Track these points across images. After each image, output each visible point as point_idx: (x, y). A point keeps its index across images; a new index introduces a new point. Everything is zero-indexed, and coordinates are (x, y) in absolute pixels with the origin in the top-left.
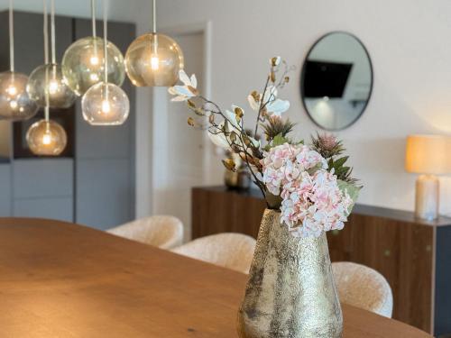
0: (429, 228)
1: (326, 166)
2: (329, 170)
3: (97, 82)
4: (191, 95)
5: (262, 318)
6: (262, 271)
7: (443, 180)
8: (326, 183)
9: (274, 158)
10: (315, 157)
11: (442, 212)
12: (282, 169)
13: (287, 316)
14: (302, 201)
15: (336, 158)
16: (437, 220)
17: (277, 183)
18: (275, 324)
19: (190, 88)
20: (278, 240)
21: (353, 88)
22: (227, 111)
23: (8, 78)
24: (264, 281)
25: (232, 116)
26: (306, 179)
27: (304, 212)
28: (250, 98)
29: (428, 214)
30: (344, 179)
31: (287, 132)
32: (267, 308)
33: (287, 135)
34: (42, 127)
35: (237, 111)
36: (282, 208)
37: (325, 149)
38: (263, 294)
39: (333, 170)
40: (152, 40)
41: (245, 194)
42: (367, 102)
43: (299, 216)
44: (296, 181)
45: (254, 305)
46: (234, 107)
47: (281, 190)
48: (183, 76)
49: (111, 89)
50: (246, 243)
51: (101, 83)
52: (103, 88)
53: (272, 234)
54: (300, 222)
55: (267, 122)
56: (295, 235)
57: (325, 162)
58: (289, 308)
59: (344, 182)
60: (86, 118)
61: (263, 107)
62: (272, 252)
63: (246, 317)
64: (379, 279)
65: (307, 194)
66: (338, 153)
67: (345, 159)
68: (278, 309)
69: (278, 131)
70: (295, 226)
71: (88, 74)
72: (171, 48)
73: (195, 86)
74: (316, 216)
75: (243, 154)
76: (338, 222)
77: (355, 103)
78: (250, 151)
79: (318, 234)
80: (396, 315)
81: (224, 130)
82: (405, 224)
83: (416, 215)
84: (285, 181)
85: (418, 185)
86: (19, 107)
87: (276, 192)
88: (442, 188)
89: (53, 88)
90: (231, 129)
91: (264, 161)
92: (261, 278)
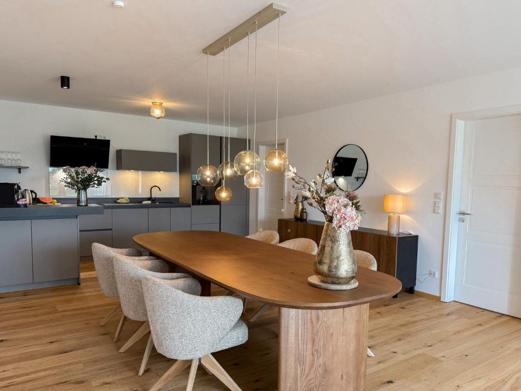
0: (394, 238)
1: (351, 204)
2: (352, 206)
3: (250, 170)
4: (294, 175)
5: (325, 264)
6: (324, 246)
7: (401, 216)
8: (351, 211)
9: (330, 201)
10: (346, 200)
11: (401, 231)
12: (333, 205)
13: (335, 264)
14: (341, 218)
15: (355, 201)
16: (398, 234)
17: (330, 211)
18: (330, 267)
19: (294, 172)
20: (331, 234)
21: (357, 171)
22: (311, 182)
23: (206, 168)
24: (325, 250)
25: (313, 184)
26: (343, 210)
27: (342, 222)
28: (318, 177)
29: (394, 232)
30: (358, 210)
31: (334, 191)
32: (327, 261)
33: (334, 192)
34: (221, 189)
35: (314, 182)
36: (333, 221)
37: (351, 198)
38: (325, 255)
39: (354, 206)
40: (275, 153)
41: (305, 222)
42: (365, 178)
43: (340, 224)
44: (339, 210)
45: (321, 259)
46: (313, 181)
47: (333, 214)
48: (291, 168)
49: (256, 173)
50: (309, 242)
51: (252, 171)
52: (253, 172)
53: (329, 232)
54: (340, 227)
55: (325, 186)
56: (339, 231)
57: (350, 203)
58: (336, 261)
59: (358, 211)
60: (245, 184)
61: (323, 181)
62: (329, 239)
63: (318, 264)
64: (371, 257)
65: (344, 215)
66: (356, 199)
67: (358, 202)
68: (331, 261)
69: (330, 190)
70: (339, 228)
71: (245, 166)
72: (283, 156)
73: (295, 172)
74: (347, 224)
75: (316, 200)
76: (356, 226)
77: (358, 178)
78: (319, 199)
79: (348, 231)
80: (378, 270)
81: (309, 190)
82: (383, 236)
83: (388, 232)
84: (334, 210)
85: (390, 218)
86: (211, 180)
87: (331, 215)
88: (401, 218)
89: (228, 172)
90: (312, 189)
91: (326, 202)
92: (324, 249)
